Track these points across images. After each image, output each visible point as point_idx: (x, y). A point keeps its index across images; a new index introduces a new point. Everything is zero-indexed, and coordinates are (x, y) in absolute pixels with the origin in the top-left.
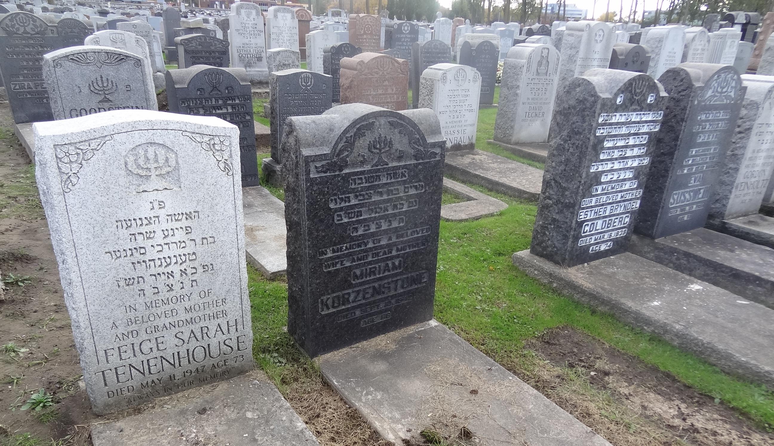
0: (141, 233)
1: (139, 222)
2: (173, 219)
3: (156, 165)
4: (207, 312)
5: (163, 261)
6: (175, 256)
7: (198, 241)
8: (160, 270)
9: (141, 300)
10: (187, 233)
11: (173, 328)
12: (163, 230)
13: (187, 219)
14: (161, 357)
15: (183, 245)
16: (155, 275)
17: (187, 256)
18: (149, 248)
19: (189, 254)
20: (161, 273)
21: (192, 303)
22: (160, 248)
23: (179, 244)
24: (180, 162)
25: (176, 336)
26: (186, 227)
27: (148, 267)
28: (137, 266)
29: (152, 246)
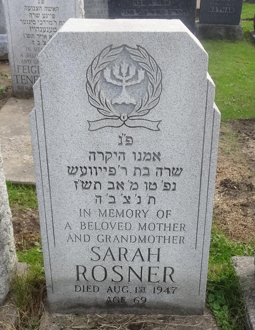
0: (34, 14)
1: (33, 8)
2: (47, 9)
5: (42, 29)
6: (47, 28)
7: (58, 22)
9: (32, 46)
10: (53, 17)
12: (43, 14)
13: (53, 10)
17: (53, 29)
18: (37, 22)
20: (41, 35)
22: (41, 22)
23: (49, 22)
26: (53, 14)
27: (36, 31)
28: (32, 29)
29: (38, 21)
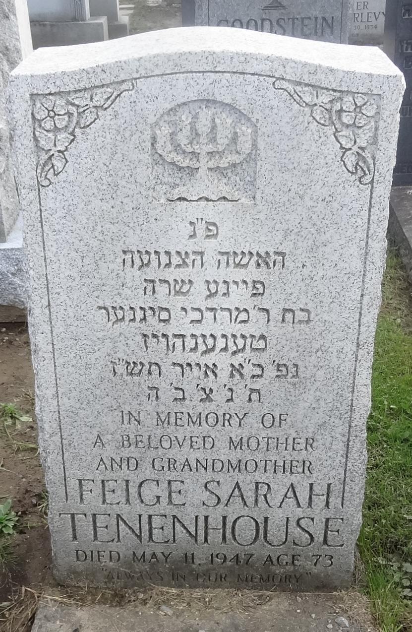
0: (166, 282)
1: (164, 259)
2: (231, 262)
3: (210, 148)
4: (272, 456)
5: (200, 340)
6: (224, 336)
7: (275, 313)
8: (193, 358)
9: (150, 406)
10: (255, 294)
11: (203, 471)
12: (208, 282)
13: (259, 265)
14: (174, 517)
15: (243, 317)
16: (181, 366)
17: (249, 340)
18: (176, 313)
19: (252, 336)
20: (193, 364)
21: (244, 433)
22: (196, 316)
23: (234, 314)
24: (261, 145)
25: (206, 487)
26: (254, 282)
27: (171, 348)
28: (152, 341)
29: (183, 309)
